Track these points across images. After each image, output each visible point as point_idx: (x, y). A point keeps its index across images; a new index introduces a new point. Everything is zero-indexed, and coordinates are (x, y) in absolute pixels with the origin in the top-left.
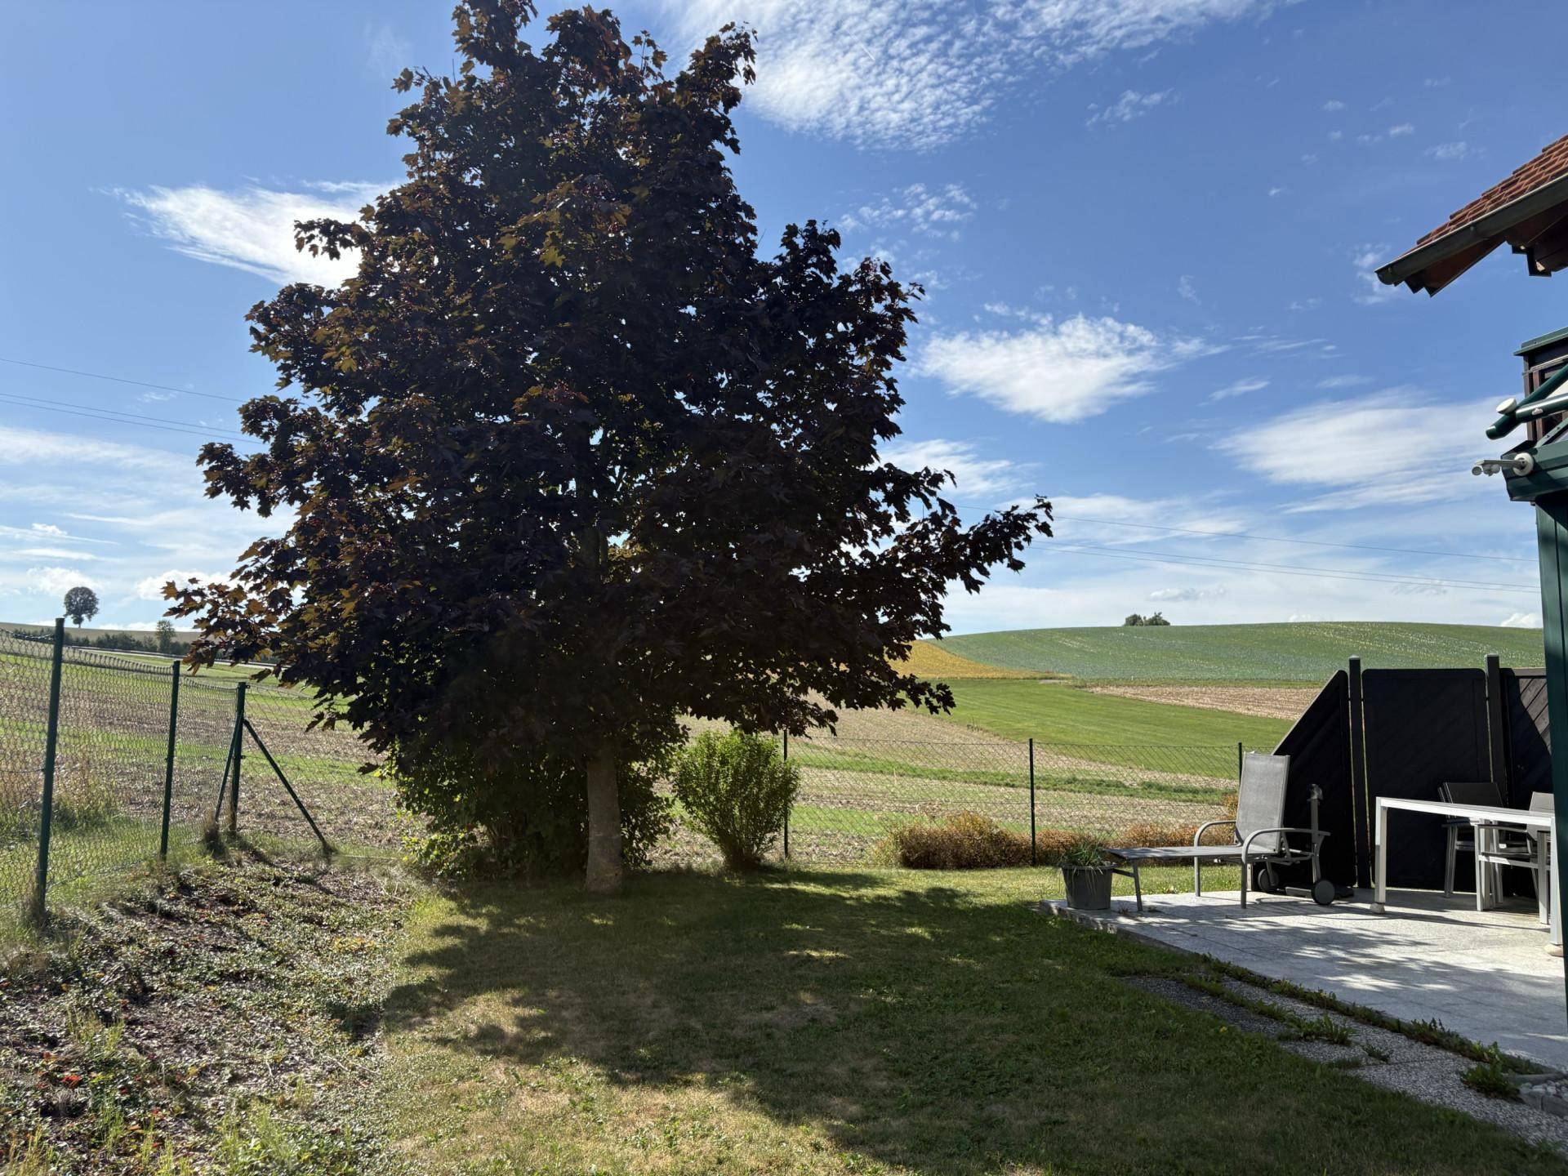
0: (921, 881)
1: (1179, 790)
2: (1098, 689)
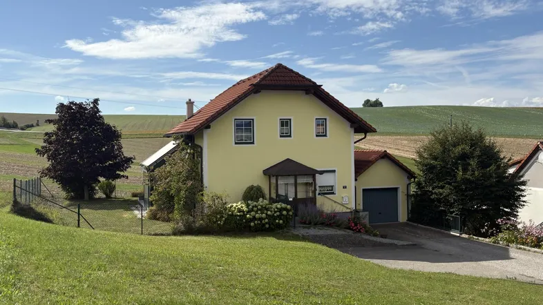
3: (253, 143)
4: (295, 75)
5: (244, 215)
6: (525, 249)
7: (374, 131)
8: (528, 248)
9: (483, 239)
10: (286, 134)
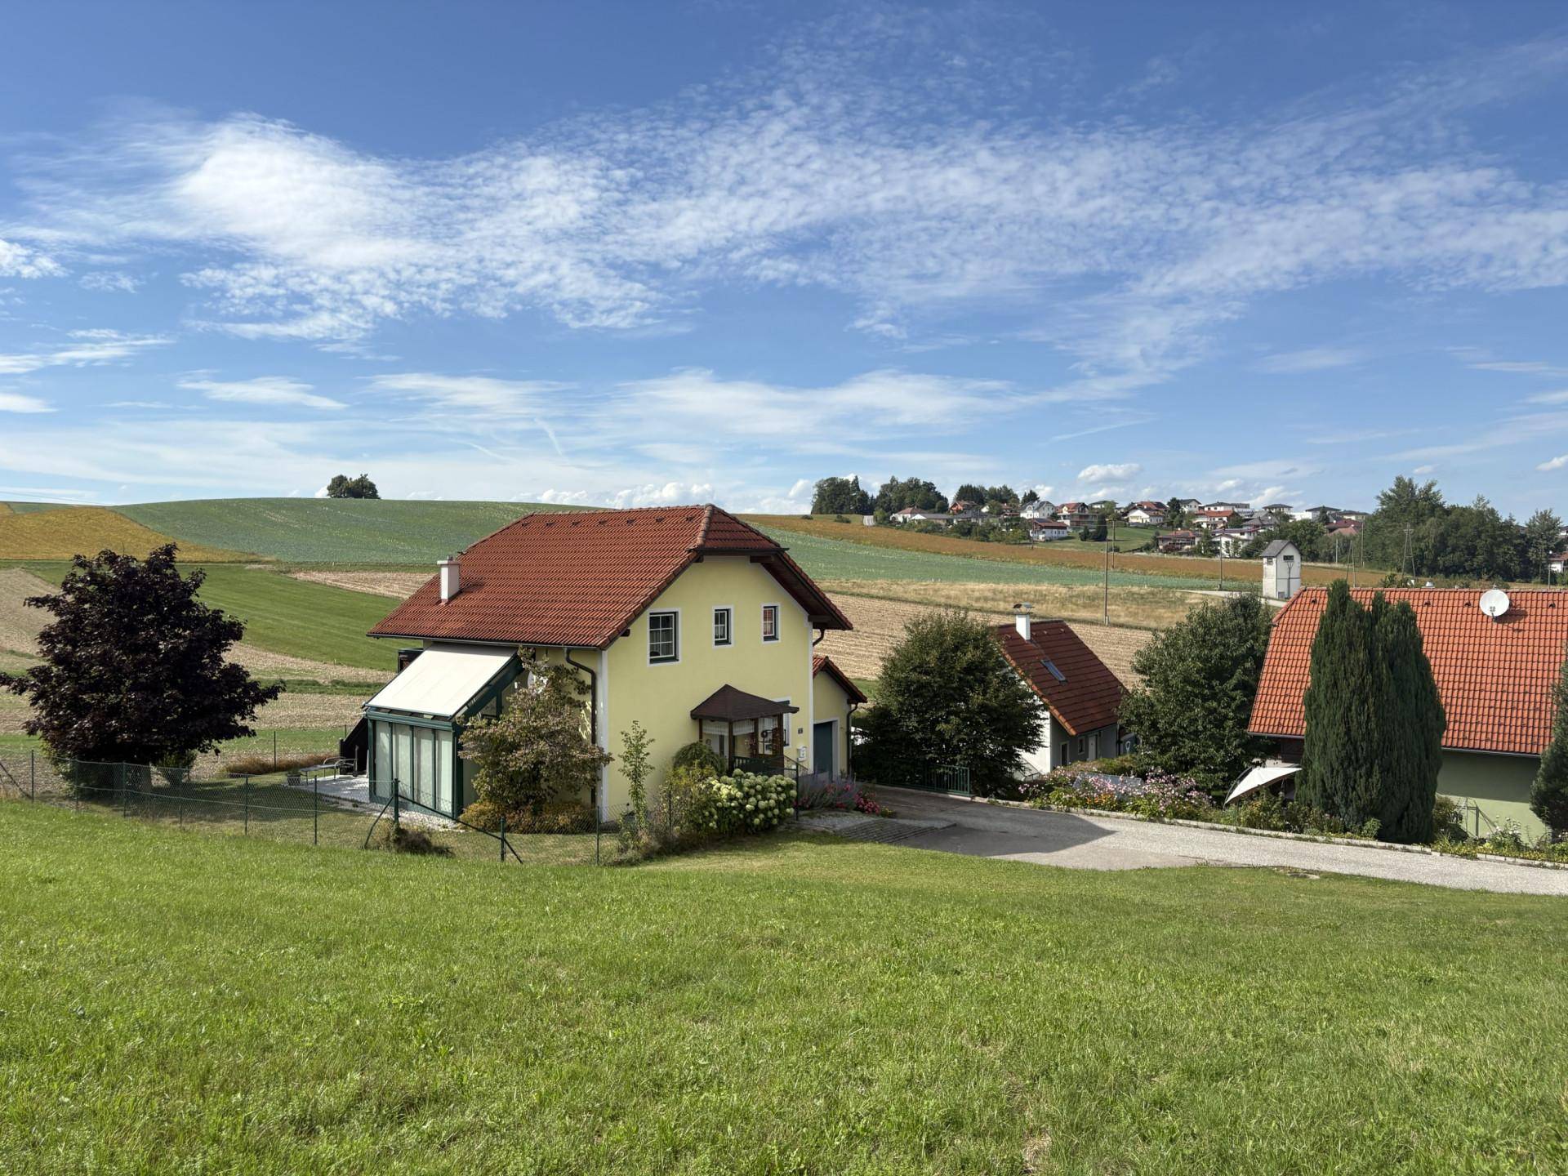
0: (241, 782)
1: (358, 685)
2: (302, 574)
3: (675, 659)
4: (741, 528)
5: (742, 807)
6: (1100, 815)
7: (850, 628)
8: (1106, 813)
9: (1016, 803)
10: (723, 639)
